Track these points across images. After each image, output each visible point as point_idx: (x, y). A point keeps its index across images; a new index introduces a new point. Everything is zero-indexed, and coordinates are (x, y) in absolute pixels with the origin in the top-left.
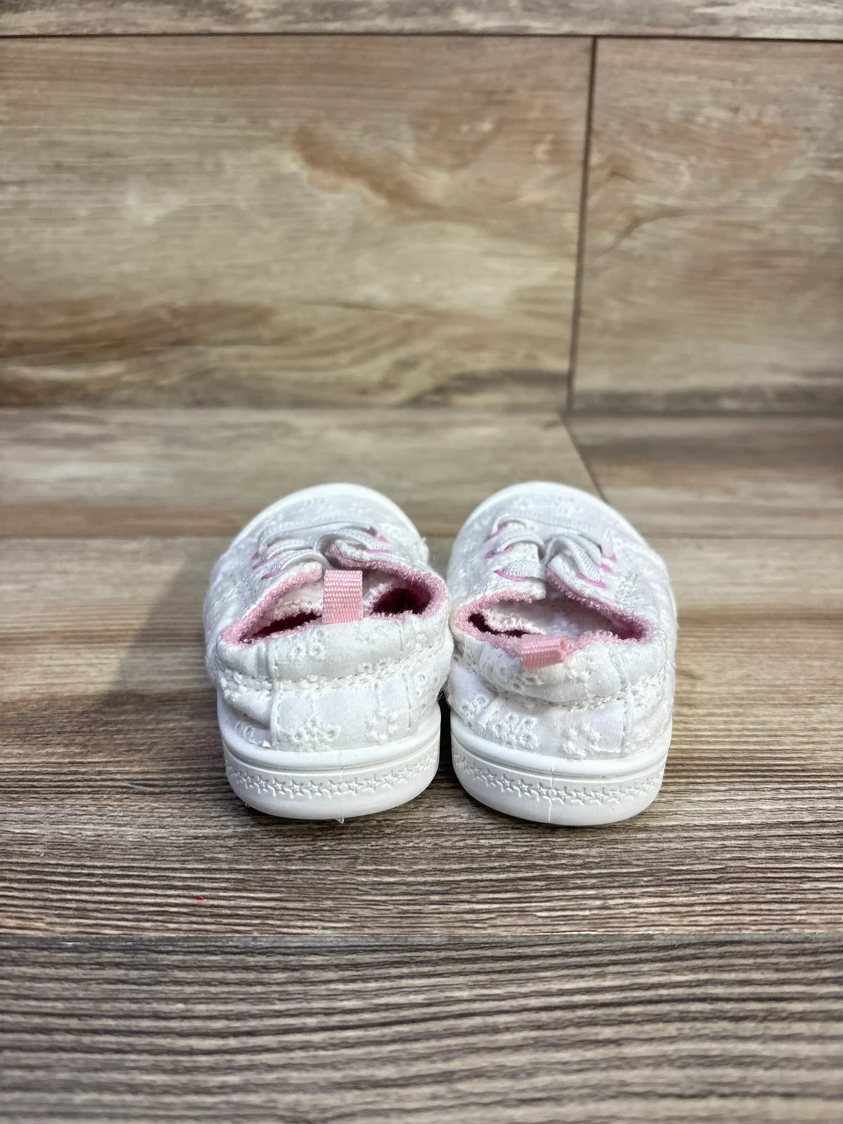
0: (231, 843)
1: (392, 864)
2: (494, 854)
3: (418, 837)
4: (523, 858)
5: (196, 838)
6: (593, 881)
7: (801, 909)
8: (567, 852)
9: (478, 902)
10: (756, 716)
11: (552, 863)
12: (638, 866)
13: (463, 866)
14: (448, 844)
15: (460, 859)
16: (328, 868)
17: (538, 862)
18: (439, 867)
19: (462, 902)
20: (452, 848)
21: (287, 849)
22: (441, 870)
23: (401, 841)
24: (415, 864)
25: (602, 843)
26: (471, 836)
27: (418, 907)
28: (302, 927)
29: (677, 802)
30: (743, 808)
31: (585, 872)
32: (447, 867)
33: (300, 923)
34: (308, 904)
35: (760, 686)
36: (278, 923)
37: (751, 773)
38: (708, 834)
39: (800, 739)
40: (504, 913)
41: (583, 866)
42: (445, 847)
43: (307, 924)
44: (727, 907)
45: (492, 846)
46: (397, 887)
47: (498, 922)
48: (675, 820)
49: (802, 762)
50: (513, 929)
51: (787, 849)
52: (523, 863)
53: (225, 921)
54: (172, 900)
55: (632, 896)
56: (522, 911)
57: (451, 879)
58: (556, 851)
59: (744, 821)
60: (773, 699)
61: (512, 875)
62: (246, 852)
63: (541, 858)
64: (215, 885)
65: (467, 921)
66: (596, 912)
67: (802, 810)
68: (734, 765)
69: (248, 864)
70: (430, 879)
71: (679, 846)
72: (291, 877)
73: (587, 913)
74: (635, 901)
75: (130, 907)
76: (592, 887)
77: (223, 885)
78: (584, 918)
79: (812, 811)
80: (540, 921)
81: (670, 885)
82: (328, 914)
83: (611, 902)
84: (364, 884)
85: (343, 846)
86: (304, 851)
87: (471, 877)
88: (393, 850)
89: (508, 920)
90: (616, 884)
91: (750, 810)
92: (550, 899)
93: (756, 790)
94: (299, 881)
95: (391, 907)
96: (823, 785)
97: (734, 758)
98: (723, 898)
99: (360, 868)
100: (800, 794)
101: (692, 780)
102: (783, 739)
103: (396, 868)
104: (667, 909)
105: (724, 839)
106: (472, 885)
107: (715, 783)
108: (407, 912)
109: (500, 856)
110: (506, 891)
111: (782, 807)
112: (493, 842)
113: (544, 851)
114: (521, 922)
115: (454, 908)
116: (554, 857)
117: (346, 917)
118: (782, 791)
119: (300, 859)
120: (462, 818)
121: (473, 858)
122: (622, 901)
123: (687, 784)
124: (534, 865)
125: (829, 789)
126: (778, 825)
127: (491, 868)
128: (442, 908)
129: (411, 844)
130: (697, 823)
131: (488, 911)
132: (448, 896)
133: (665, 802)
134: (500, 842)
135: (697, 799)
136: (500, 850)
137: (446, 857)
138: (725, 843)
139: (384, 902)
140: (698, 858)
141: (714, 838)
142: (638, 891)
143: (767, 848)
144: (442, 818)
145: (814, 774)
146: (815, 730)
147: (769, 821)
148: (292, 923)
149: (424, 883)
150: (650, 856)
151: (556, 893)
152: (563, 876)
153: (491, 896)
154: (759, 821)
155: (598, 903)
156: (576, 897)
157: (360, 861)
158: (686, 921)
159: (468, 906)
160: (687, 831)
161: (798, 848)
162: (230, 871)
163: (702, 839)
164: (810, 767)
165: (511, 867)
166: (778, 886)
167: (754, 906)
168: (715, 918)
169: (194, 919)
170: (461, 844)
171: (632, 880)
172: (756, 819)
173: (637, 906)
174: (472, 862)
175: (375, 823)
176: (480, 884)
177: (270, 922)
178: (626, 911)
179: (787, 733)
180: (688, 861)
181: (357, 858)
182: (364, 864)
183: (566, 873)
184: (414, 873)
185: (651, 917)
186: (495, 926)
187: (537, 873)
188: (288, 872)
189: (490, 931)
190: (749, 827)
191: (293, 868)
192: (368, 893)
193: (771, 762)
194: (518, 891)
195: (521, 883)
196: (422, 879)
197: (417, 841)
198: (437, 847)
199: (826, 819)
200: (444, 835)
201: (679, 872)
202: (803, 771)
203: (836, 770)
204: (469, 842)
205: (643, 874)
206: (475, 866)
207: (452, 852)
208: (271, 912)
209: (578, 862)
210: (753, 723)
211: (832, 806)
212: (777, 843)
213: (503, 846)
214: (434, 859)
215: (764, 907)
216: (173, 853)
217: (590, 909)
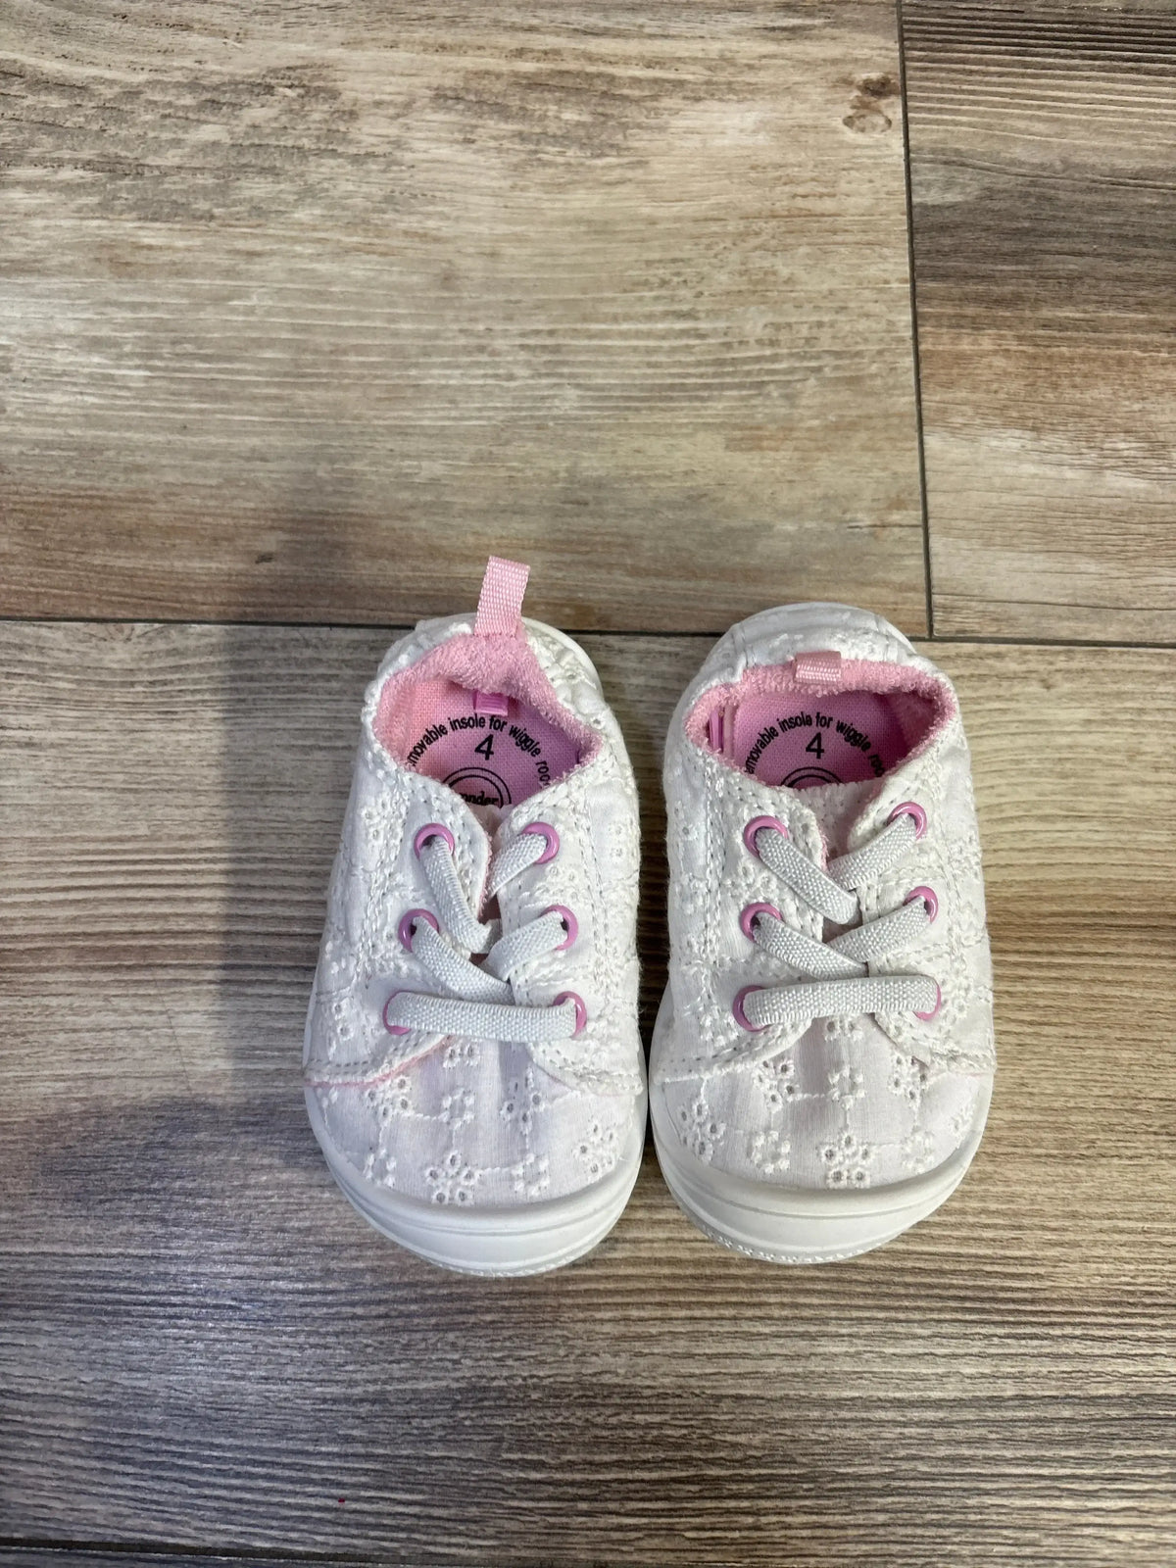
0: (364, 1409)
1: (539, 1452)
2: (649, 1438)
3: (568, 1406)
4: (678, 1447)
5: (325, 1401)
6: (750, 1486)
7: (957, 1534)
8: (729, 1438)
9: (627, 1515)
10: (1007, 1182)
11: (711, 1455)
12: (804, 1465)
13: (615, 1457)
14: (599, 1420)
15: (612, 1445)
16: (471, 1455)
17: (697, 1454)
18: (589, 1458)
19: (611, 1513)
20: (604, 1427)
21: (426, 1423)
22: (591, 1463)
23: (549, 1414)
24: (564, 1451)
25: (769, 1425)
26: (626, 1407)
27: (564, 1520)
28: (449, 1545)
29: (866, 1356)
30: (940, 1371)
31: (743, 1472)
32: (597, 1458)
33: (446, 1539)
34: (453, 1511)
35: (1030, 1110)
36: (424, 1538)
37: (968, 1305)
38: (890, 1415)
39: (1049, 1236)
40: (652, 1531)
41: (742, 1463)
42: (596, 1426)
43: (454, 1540)
44: (881, 1531)
45: (649, 1426)
46: (544, 1487)
47: (644, 1544)
48: (858, 1388)
49: (1037, 1284)
50: (659, 1554)
51: (970, 1442)
52: (680, 1455)
53: (372, 1534)
54: (312, 1502)
55: (787, 1512)
56: (671, 1528)
57: (600, 1477)
58: (717, 1437)
59: (935, 1395)
60: (1039, 1143)
61: (665, 1474)
62: (382, 1427)
63: (699, 1448)
64: (354, 1479)
65: (613, 1542)
66: (745, 1533)
67: (1007, 1376)
68: (952, 1286)
69: (385, 1446)
70: (578, 1477)
71: (853, 1434)
72: (434, 1468)
73: (737, 1534)
74: (788, 1519)
75: (272, 1509)
76: (748, 1497)
77: (363, 1479)
78: (733, 1542)
79: (1018, 1378)
80: (687, 1545)
81: (828, 1498)
82: (474, 1527)
83: (764, 1520)
84: (510, 1482)
85: (487, 1420)
86: (444, 1427)
87: (622, 1476)
88: (541, 1428)
89: (655, 1542)
90: (773, 1493)
91: (947, 1375)
92: (700, 1513)
93: (965, 1336)
94: (441, 1476)
95: (536, 1518)
96: (1045, 1330)
97: (953, 1272)
98: (881, 1518)
99: (505, 1456)
100: (1014, 1346)
101: (893, 1314)
102: (1026, 1235)
103: (543, 1457)
104: (819, 1533)
105: (905, 1425)
106: (623, 1487)
107: (920, 1322)
108: (553, 1526)
109: (656, 1443)
110: (657, 1499)
111: (987, 1371)
112: (649, 1418)
113: (704, 1436)
114: (668, 1546)
115: (603, 1521)
116: (712, 1446)
117: (490, 1531)
118: (996, 1340)
119: (441, 1440)
120: (618, 1375)
121: (625, 1445)
122: (774, 1519)
123: (887, 1320)
124: (691, 1458)
125: (1052, 1338)
126: (975, 1402)
127: (645, 1462)
128: (589, 1521)
129: (560, 1420)
130: (881, 1394)
131: (636, 1528)
132: (596, 1504)
133: (851, 1356)
134: (658, 1419)
135: (891, 1350)
136: (655, 1432)
137: (597, 1442)
138: (906, 1431)
139: (531, 1510)
140: (869, 1455)
141: (896, 1423)
142: (794, 1504)
143: (949, 1442)
144: (594, 1375)
145: (1044, 1308)
146: (1074, 1215)
147: (964, 1396)
148: (439, 1539)
149: (572, 1484)
150: (818, 1449)
151: (709, 1504)
152: (718, 1478)
153: (641, 1505)
154: (953, 1395)
155: (750, 1520)
156: (728, 1511)
157: (505, 1445)
158: (834, 1549)
159: (616, 1520)
160: (867, 1408)
161: (983, 1441)
162: (368, 1457)
163: (881, 1423)
164: (1042, 1295)
165: (664, 1460)
166: (943, 1501)
167: (909, 1531)
168: (864, 1547)
169: (339, 1529)
170: (614, 1420)
171: (790, 1487)
172: (951, 1391)
173: (789, 1527)
174: (625, 1450)
175: (520, 1381)
176: (632, 1486)
177: (416, 1536)
178: (777, 1534)
179: (1036, 1221)
180: (857, 1460)
181: (500, 1440)
182: (510, 1450)
183: (723, 1473)
184: (560, 1467)
185: (800, 1544)
186: (641, 1550)
187: (692, 1472)
188: (429, 1460)
189: (635, 1557)
190: (938, 1404)
191: (434, 1454)
192: (514, 1497)
193: (998, 1282)
194: (667, 1499)
195: (675, 1486)
196: (569, 1476)
197: (566, 1414)
198: (590, 1424)
199: (1030, 1393)
200: (595, 1405)
201: (844, 1477)
202: (1033, 1302)
203: (1071, 1302)
204: (624, 1418)
205: (802, 1478)
206: (627, 1458)
207: (605, 1433)
208: (415, 1521)
209: (739, 1455)
210: (997, 1198)
211: (1044, 1370)
212: (961, 1433)
213: (661, 1425)
214: (584, 1444)
215: (919, 1531)
216: (302, 1426)
217: (740, 1530)
